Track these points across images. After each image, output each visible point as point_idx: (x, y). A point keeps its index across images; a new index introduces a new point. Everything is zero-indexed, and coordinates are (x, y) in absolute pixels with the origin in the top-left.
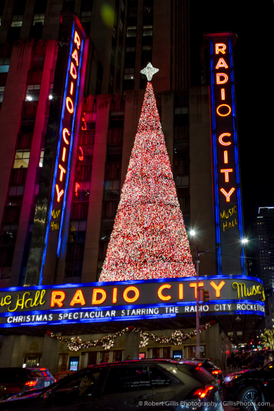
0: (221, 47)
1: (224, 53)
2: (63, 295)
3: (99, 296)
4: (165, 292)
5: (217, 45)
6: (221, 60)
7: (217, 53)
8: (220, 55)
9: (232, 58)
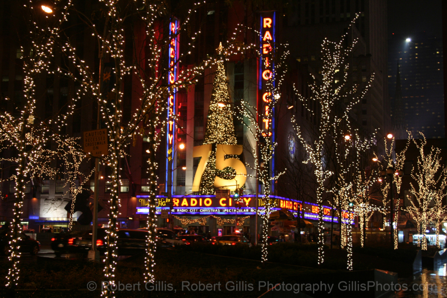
0: (268, 22)
1: (269, 26)
2: (178, 200)
3: (194, 202)
4: (223, 202)
5: (265, 20)
6: (268, 33)
7: (265, 26)
8: (267, 29)
9: (274, 31)
